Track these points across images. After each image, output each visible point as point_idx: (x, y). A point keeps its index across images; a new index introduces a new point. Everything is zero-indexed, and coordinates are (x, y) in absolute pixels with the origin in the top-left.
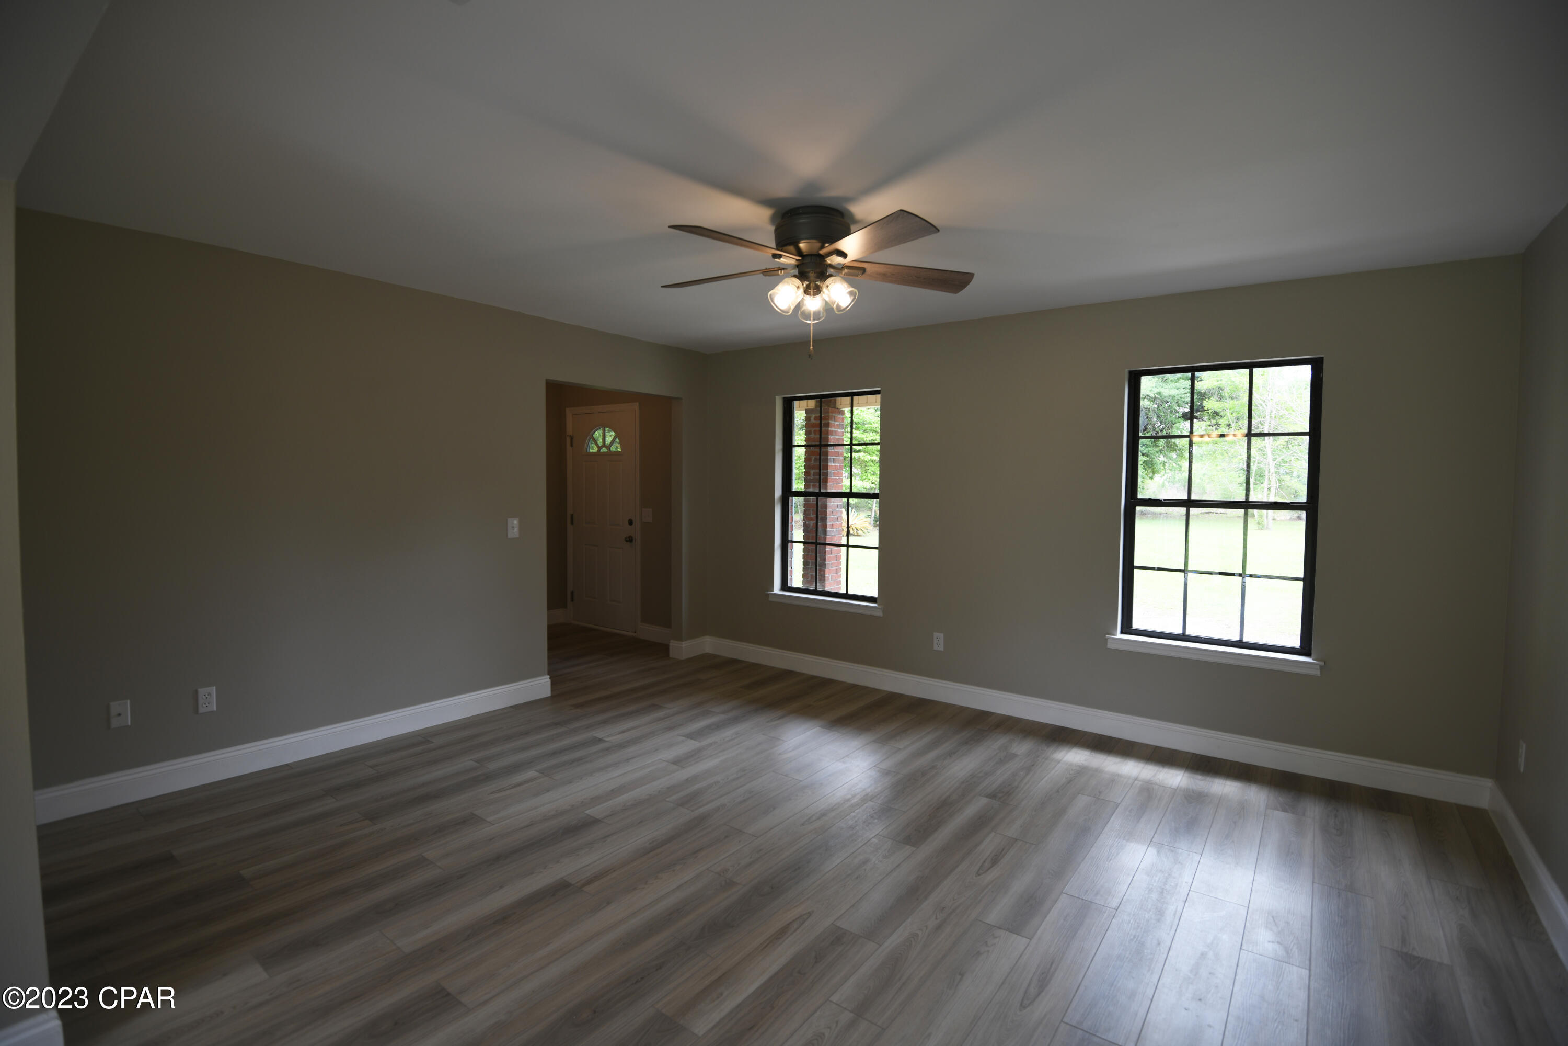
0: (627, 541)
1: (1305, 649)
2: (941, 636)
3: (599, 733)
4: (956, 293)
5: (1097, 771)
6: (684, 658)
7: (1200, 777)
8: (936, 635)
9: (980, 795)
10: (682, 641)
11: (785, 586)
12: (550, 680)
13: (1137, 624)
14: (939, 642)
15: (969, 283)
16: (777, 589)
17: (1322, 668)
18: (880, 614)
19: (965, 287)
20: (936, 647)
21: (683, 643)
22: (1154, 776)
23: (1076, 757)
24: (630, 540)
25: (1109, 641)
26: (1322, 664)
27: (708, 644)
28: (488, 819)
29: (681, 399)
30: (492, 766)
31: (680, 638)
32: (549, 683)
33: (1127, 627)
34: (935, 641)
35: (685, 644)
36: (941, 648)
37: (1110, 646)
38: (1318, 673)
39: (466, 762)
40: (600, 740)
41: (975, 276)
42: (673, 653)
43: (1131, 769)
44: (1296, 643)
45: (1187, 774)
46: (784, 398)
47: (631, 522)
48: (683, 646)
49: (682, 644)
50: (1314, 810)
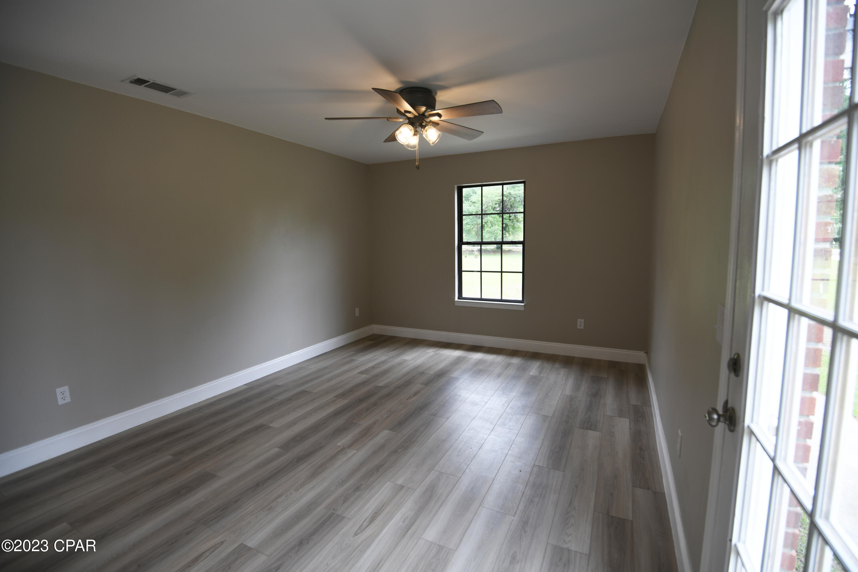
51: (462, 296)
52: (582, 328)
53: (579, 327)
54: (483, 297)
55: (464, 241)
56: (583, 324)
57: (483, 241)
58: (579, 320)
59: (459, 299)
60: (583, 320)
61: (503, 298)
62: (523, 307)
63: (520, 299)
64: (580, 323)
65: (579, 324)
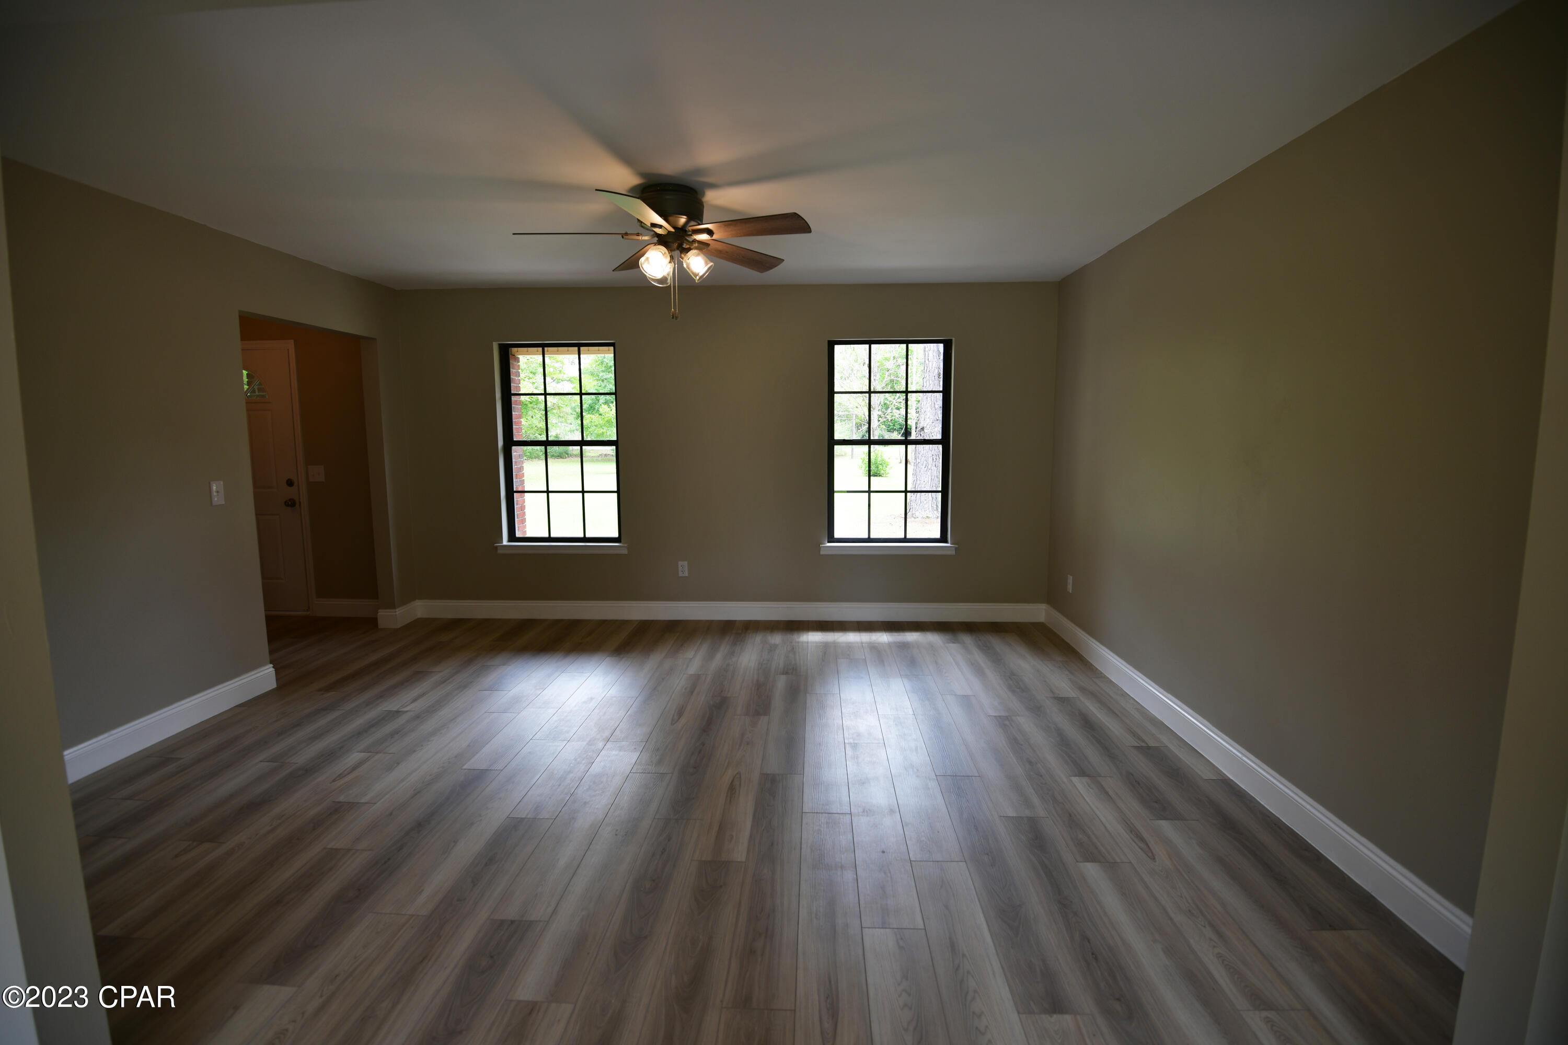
0: (288, 506)
1: (943, 539)
2: (686, 563)
3: (391, 705)
4: (762, 272)
5: (835, 645)
6: (399, 626)
7: (896, 634)
8: (680, 563)
9: (777, 674)
10: (395, 608)
11: (512, 537)
12: (274, 669)
13: (838, 534)
14: (683, 568)
15: (776, 266)
16: (505, 542)
17: (956, 549)
18: (625, 552)
19: (771, 268)
20: (681, 574)
21: (397, 610)
22: (870, 639)
23: (814, 638)
24: (291, 503)
25: (822, 549)
26: (956, 546)
27: (420, 609)
28: (363, 801)
29: (374, 339)
30: (301, 758)
31: (392, 606)
32: (274, 672)
33: (831, 539)
34: (680, 568)
35: (399, 611)
36: (686, 574)
37: (822, 553)
38: (953, 553)
39: (256, 765)
40: (398, 713)
41: (784, 262)
42: (382, 624)
43: (852, 637)
44: (937, 534)
45: (887, 634)
46: (499, 344)
47: (290, 483)
48: (397, 613)
49: (396, 612)
50: (967, 639)
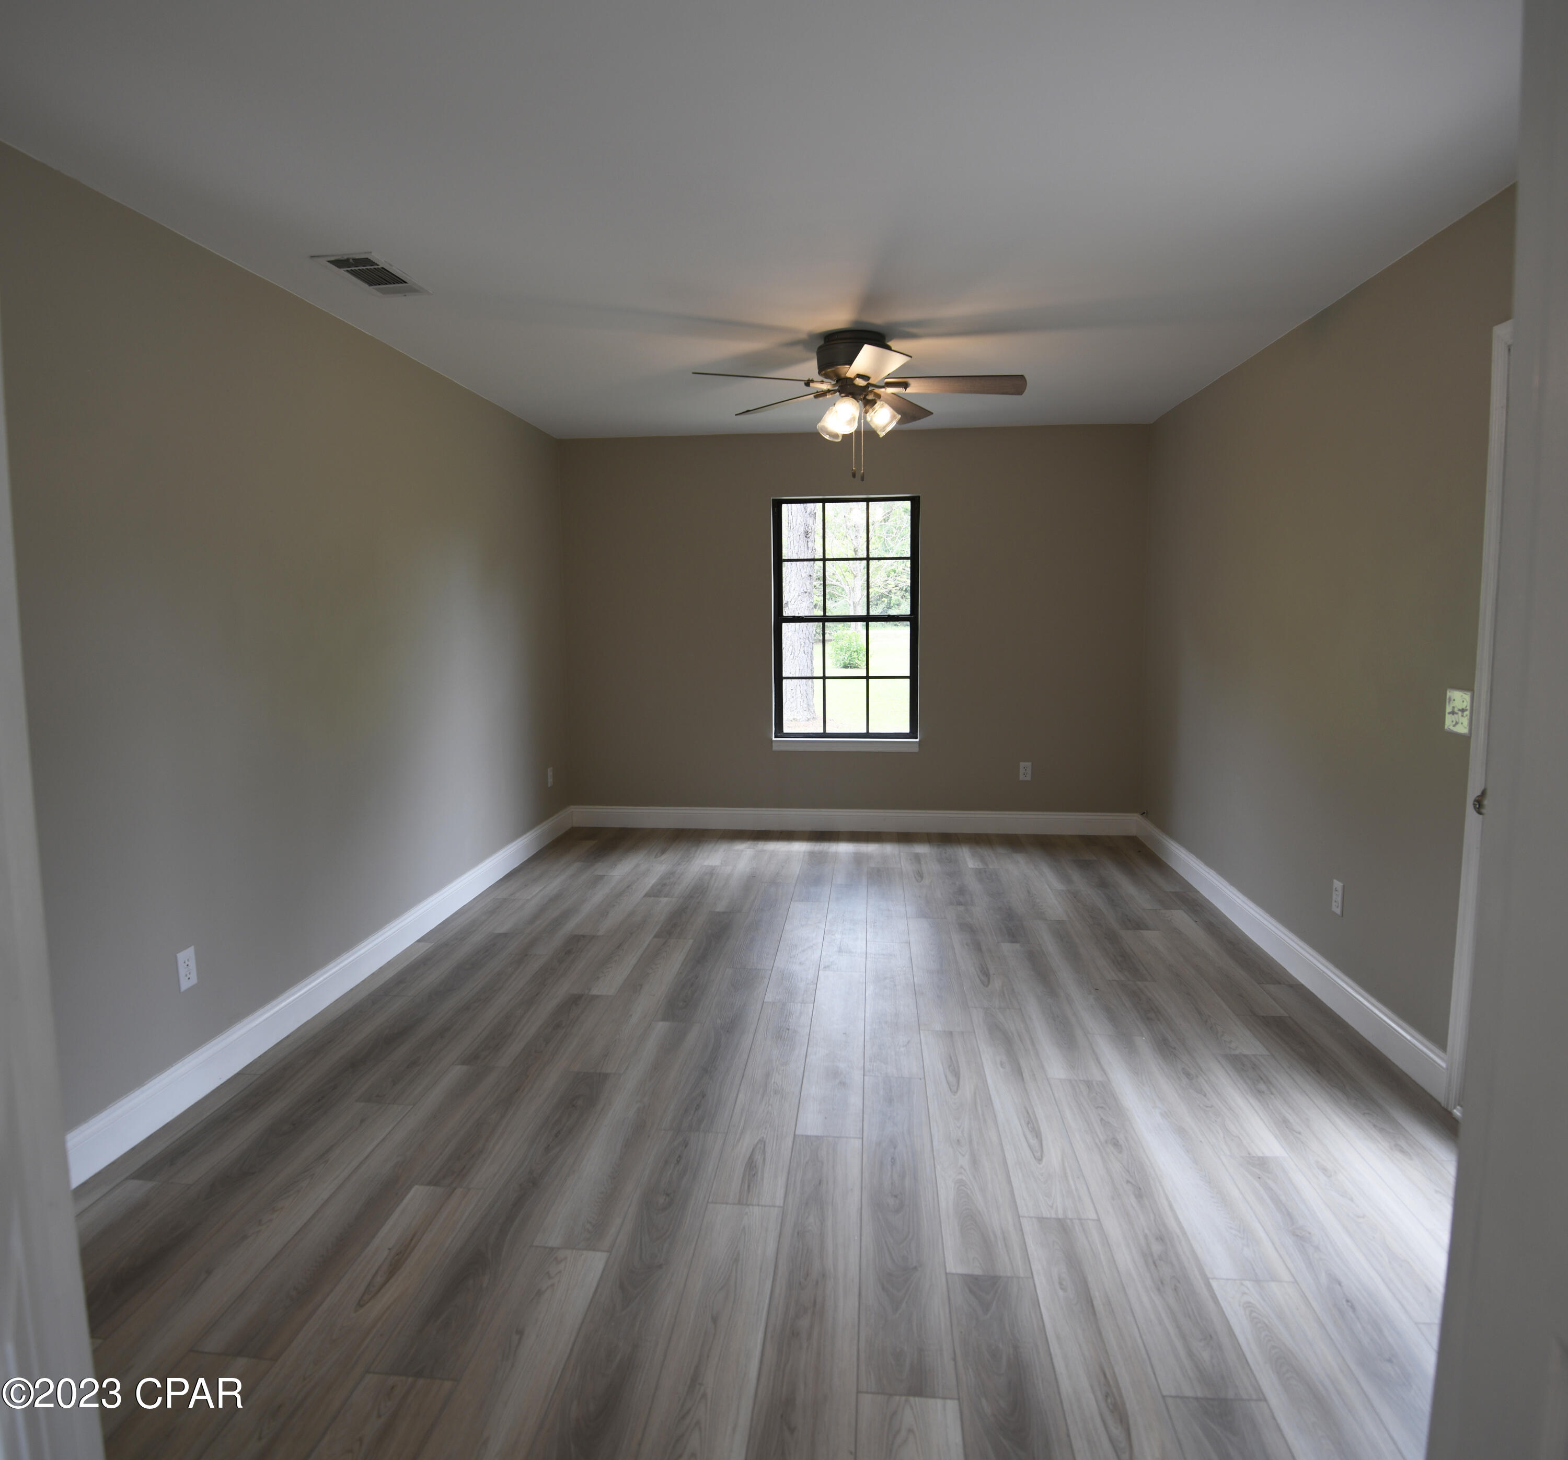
51: (783, 732)
52: (1028, 778)
53: (1022, 778)
54: (828, 731)
55: (784, 615)
56: (1029, 772)
57: (827, 614)
58: (1022, 764)
59: (775, 737)
60: (1029, 764)
61: (871, 731)
62: (917, 745)
63: (906, 729)
64: (1025, 770)
65: (1022, 771)
